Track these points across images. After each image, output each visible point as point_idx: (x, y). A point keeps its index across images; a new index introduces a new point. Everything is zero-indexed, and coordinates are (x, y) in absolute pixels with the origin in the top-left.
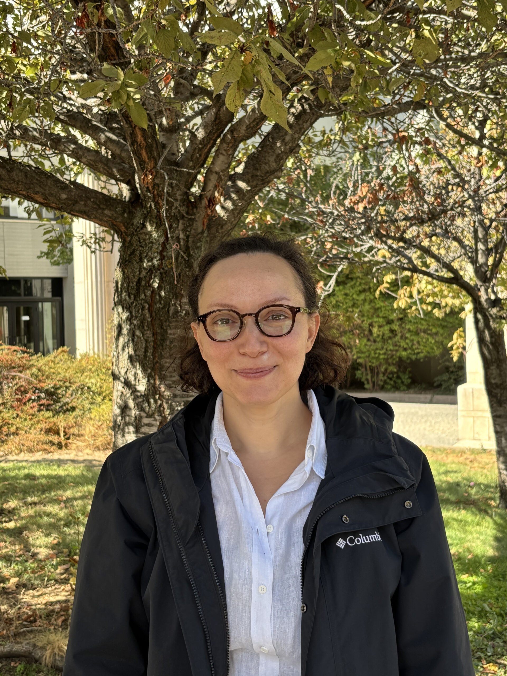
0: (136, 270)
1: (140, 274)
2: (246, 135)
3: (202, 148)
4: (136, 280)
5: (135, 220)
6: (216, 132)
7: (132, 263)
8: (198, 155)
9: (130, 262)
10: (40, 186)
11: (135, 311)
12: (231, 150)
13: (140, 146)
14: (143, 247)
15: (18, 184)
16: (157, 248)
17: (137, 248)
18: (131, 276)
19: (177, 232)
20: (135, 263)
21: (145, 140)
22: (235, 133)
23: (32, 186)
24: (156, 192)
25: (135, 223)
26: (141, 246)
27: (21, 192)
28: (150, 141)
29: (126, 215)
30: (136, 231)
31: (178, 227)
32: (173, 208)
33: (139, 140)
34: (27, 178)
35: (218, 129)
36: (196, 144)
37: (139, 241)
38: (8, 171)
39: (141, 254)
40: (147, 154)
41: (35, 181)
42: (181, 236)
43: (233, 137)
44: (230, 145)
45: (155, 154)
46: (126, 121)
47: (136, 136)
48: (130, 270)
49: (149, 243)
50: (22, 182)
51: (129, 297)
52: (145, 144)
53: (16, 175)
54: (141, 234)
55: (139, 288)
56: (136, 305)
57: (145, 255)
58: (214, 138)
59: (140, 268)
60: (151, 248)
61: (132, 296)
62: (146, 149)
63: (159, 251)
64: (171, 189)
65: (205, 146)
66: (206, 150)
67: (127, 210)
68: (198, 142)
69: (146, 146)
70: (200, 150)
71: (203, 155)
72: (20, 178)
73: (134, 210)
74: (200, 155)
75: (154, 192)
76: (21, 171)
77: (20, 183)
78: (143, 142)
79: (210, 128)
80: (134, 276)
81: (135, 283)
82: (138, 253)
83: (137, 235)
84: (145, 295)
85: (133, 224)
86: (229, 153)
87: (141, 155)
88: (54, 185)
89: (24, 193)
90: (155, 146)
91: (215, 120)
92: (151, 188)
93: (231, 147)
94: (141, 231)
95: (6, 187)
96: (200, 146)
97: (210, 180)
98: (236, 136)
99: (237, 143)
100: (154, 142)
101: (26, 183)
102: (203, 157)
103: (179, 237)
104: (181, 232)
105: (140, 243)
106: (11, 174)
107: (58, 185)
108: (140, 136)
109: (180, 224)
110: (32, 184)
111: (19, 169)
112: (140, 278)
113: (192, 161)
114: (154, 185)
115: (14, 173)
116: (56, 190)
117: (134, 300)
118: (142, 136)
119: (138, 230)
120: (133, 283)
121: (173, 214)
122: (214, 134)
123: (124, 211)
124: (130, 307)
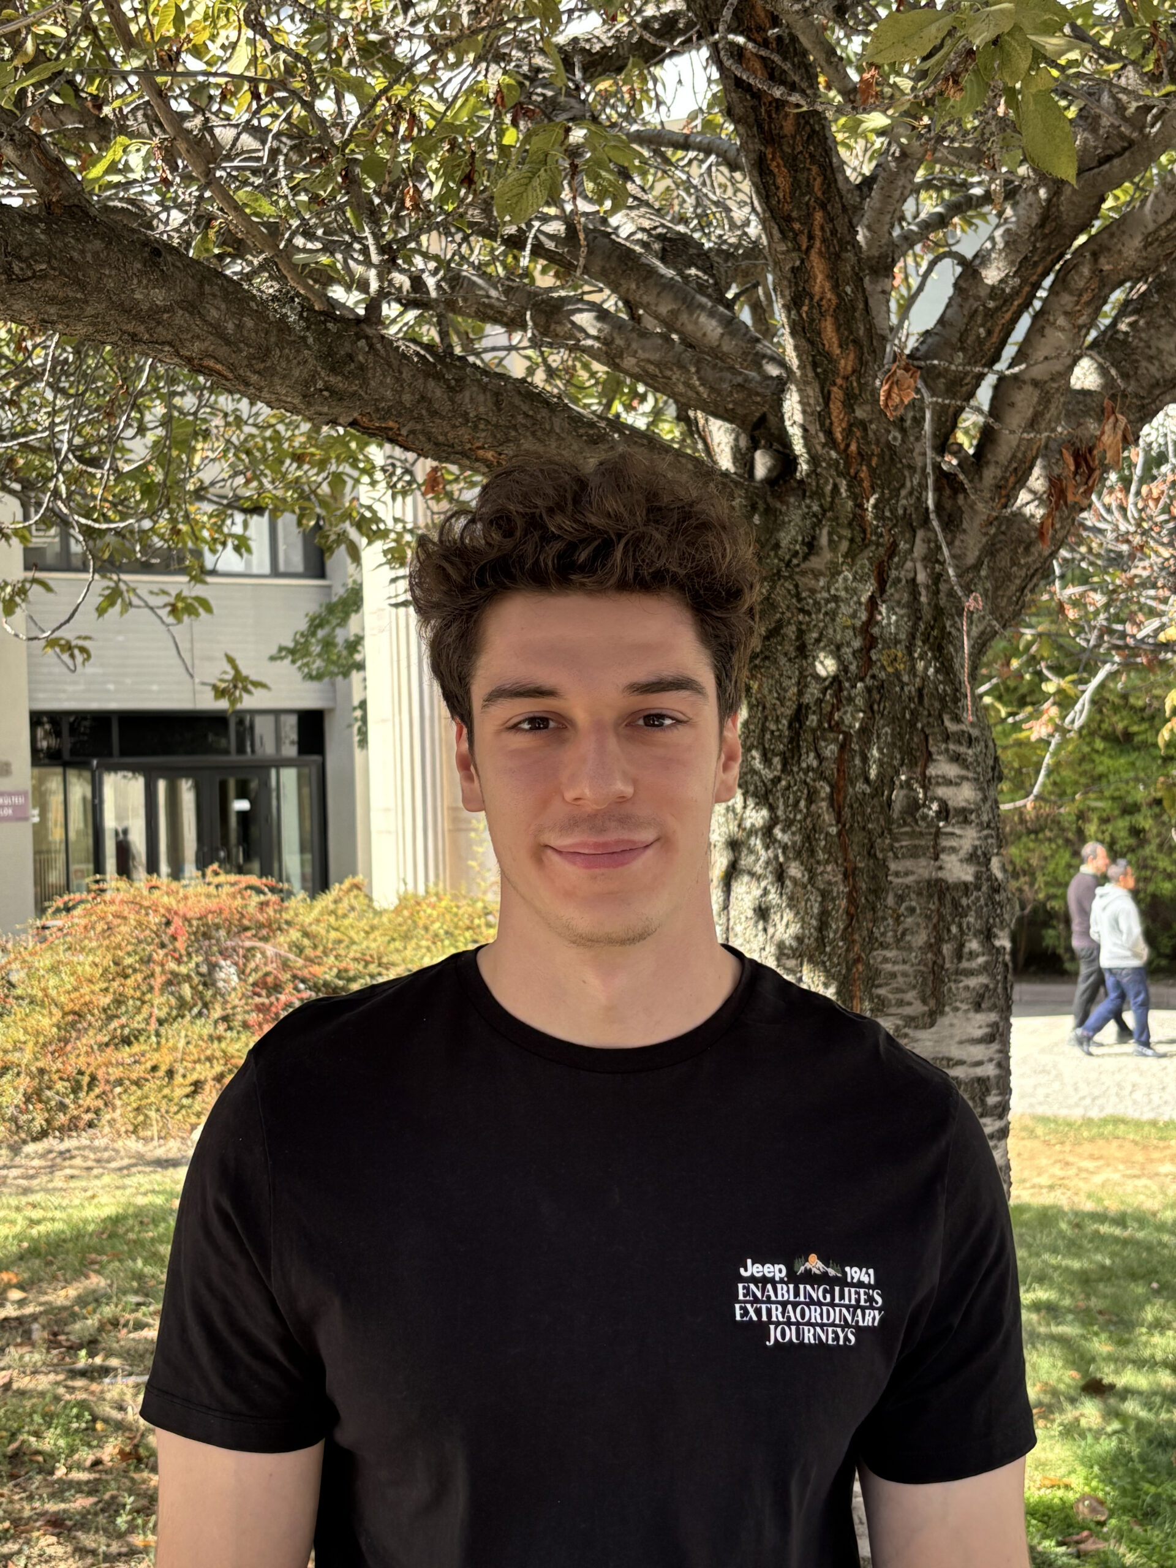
0: (786, 683)
1: (800, 693)
2: (1141, 263)
3: (998, 309)
4: (789, 712)
5: (782, 534)
6: (1042, 259)
7: (775, 662)
8: (982, 330)
9: (767, 658)
10: (533, 433)
11: (786, 806)
12: (1088, 311)
13: (820, 306)
14: (808, 613)
15: (475, 428)
16: (854, 616)
17: (789, 615)
18: (771, 700)
19: (909, 565)
20: (783, 661)
21: (836, 287)
22: (1102, 260)
23: (513, 433)
24: (853, 447)
25: (784, 543)
26: (802, 610)
27: (481, 452)
28: (848, 289)
29: (756, 519)
30: (788, 564)
31: (911, 550)
32: (903, 493)
33: (817, 289)
34: (500, 410)
35: (1048, 251)
36: (977, 298)
37: (798, 596)
38: (450, 389)
39: (801, 633)
40: (838, 329)
41: (520, 419)
42: (922, 577)
43: (1097, 272)
44: (1085, 298)
45: (861, 332)
46: (782, 232)
47: (810, 278)
48: (767, 683)
49: (827, 601)
50: (488, 422)
51: (766, 760)
52: (835, 301)
53: (472, 399)
54: (803, 573)
55: (798, 734)
56: (788, 787)
57: (815, 635)
58: (1034, 278)
59: (802, 676)
60: (833, 615)
61: (776, 761)
62: (836, 319)
63: (858, 623)
64: (899, 436)
65: (1007, 300)
66: (1008, 316)
67: (761, 506)
68: (983, 293)
69: (838, 307)
70: (990, 314)
71: (997, 330)
72: (482, 409)
73: (778, 505)
74: (989, 333)
75: (848, 446)
76: (484, 388)
77: (482, 426)
78: (829, 295)
79: (1025, 249)
80: (781, 700)
81: (785, 722)
82: (791, 631)
83: (791, 577)
84: (820, 757)
85: (777, 546)
86: (1080, 321)
87: (819, 334)
88: (569, 433)
89: (489, 455)
90: (861, 306)
91: (1042, 225)
92: (839, 436)
93: (1088, 304)
94: (803, 566)
95: (441, 438)
96: (991, 304)
97: (1012, 405)
98: (1107, 267)
99: (1106, 290)
100: (860, 296)
101: (497, 426)
102: (995, 338)
103: (914, 580)
104: (919, 566)
105: (800, 600)
106: (458, 398)
107: (582, 431)
108: (820, 277)
109: (918, 541)
110: (515, 427)
111: (479, 381)
112: (800, 706)
113: (963, 349)
114: (851, 425)
115: (467, 394)
116: (575, 447)
117: (783, 771)
118: (829, 277)
119: (795, 561)
120: (777, 721)
121: (900, 512)
122: (1036, 264)
123: (754, 508)
124: (768, 792)
